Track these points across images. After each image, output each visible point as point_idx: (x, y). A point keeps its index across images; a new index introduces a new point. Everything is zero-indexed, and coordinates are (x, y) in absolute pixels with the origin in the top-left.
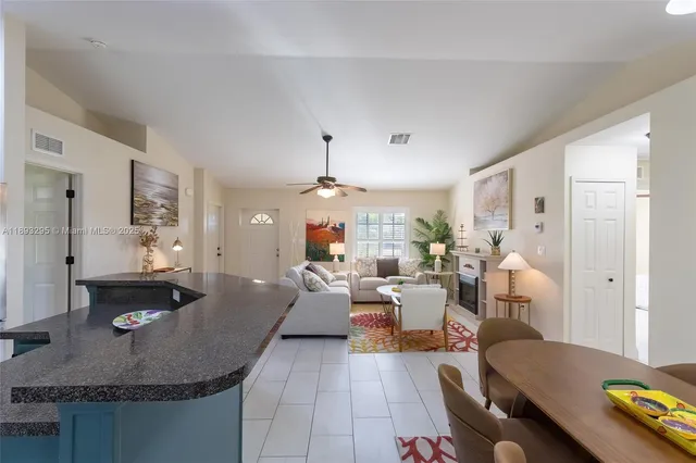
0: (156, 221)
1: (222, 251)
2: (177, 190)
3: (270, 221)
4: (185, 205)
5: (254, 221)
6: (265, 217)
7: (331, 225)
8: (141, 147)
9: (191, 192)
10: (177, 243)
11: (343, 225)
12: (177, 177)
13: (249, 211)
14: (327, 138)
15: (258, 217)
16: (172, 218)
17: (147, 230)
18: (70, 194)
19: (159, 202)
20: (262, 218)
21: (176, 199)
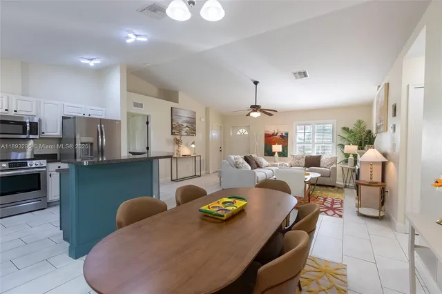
0: (184, 133)
1: (222, 149)
2: (195, 119)
3: (247, 133)
4: (200, 125)
5: (238, 133)
6: (244, 130)
7: (279, 134)
8: (176, 101)
9: (203, 120)
10: (193, 143)
11: (287, 134)
12: (195, 113)
13: (236, 128)
14: (256, 83)
15: (241, 131)
16: (193, 131)
17: (178, 137)
18: (148, 123)
19: (185, 125)
20: (243, 131)
21: (195, 123)
